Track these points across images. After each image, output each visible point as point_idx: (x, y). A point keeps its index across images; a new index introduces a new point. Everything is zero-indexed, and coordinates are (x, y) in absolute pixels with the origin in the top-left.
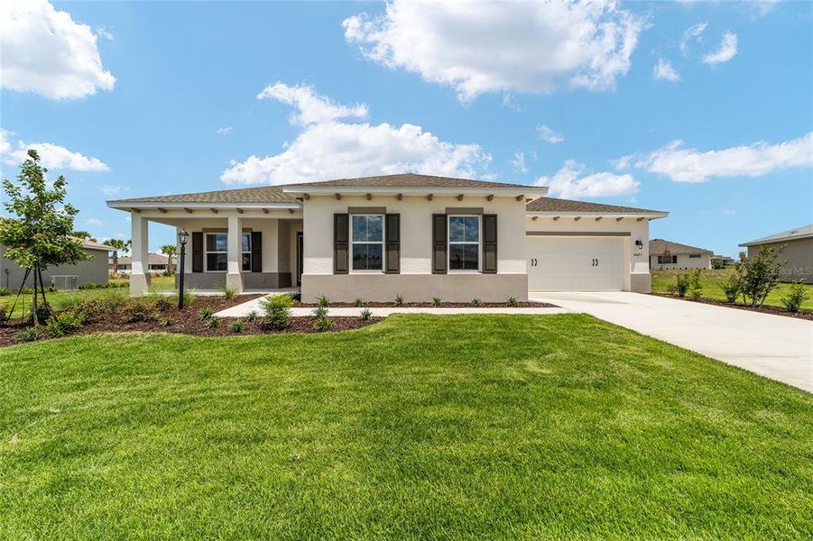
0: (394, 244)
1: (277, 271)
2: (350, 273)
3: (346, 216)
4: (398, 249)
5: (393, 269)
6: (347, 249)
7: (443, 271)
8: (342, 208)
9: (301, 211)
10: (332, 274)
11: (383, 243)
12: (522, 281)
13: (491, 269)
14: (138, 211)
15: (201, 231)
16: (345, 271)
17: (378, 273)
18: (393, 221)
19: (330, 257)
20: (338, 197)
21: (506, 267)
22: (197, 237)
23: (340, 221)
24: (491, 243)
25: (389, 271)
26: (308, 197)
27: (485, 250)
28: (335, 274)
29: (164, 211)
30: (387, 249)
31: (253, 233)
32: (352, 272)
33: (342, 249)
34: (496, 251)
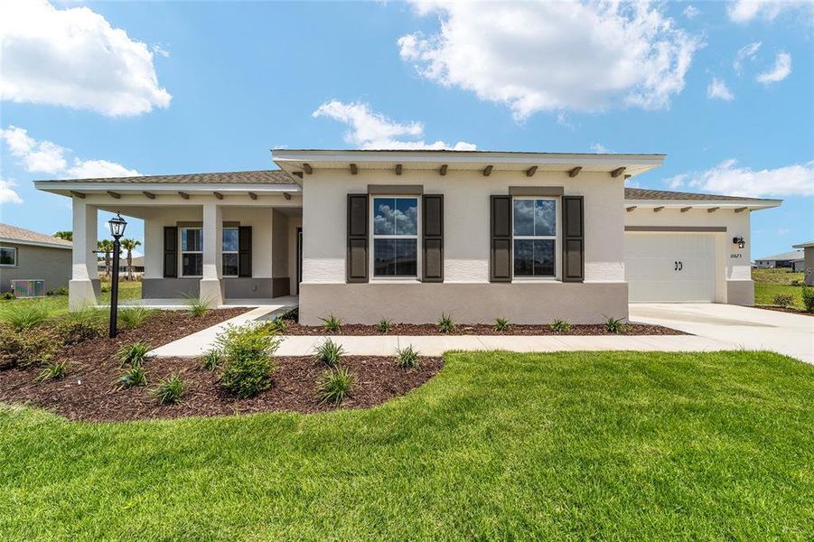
0: (434, 238)
1: (270, 276)
2: (371, 282)
3: (365, 197)
4: (441, 247)
5: (434, 275)
6: (366, 246)
7: (507, 279)
8: (359, 185)
9: (300, 196)
10: (344, 282)
11: (419, 237)
12: (619, 293)
13: (574, 275)
14: (80, 195)
15: (175, 225)
16: (364, 279)
17: (411, 281)
18: (434, 205)
19: (342, 257)
20: (354, 169)
21: (598, 272)
22: (170, 234)
23: (357, 206)
24: (575, 237)
25: (428, 278)
26: (308, 169)
27: (566, 248)
28: (348, 282)
29: (116, 195)
30: (425, 247)
31: (240, 227)
32: (373, 280)
33: (358, 246)
34: (582, 250)
